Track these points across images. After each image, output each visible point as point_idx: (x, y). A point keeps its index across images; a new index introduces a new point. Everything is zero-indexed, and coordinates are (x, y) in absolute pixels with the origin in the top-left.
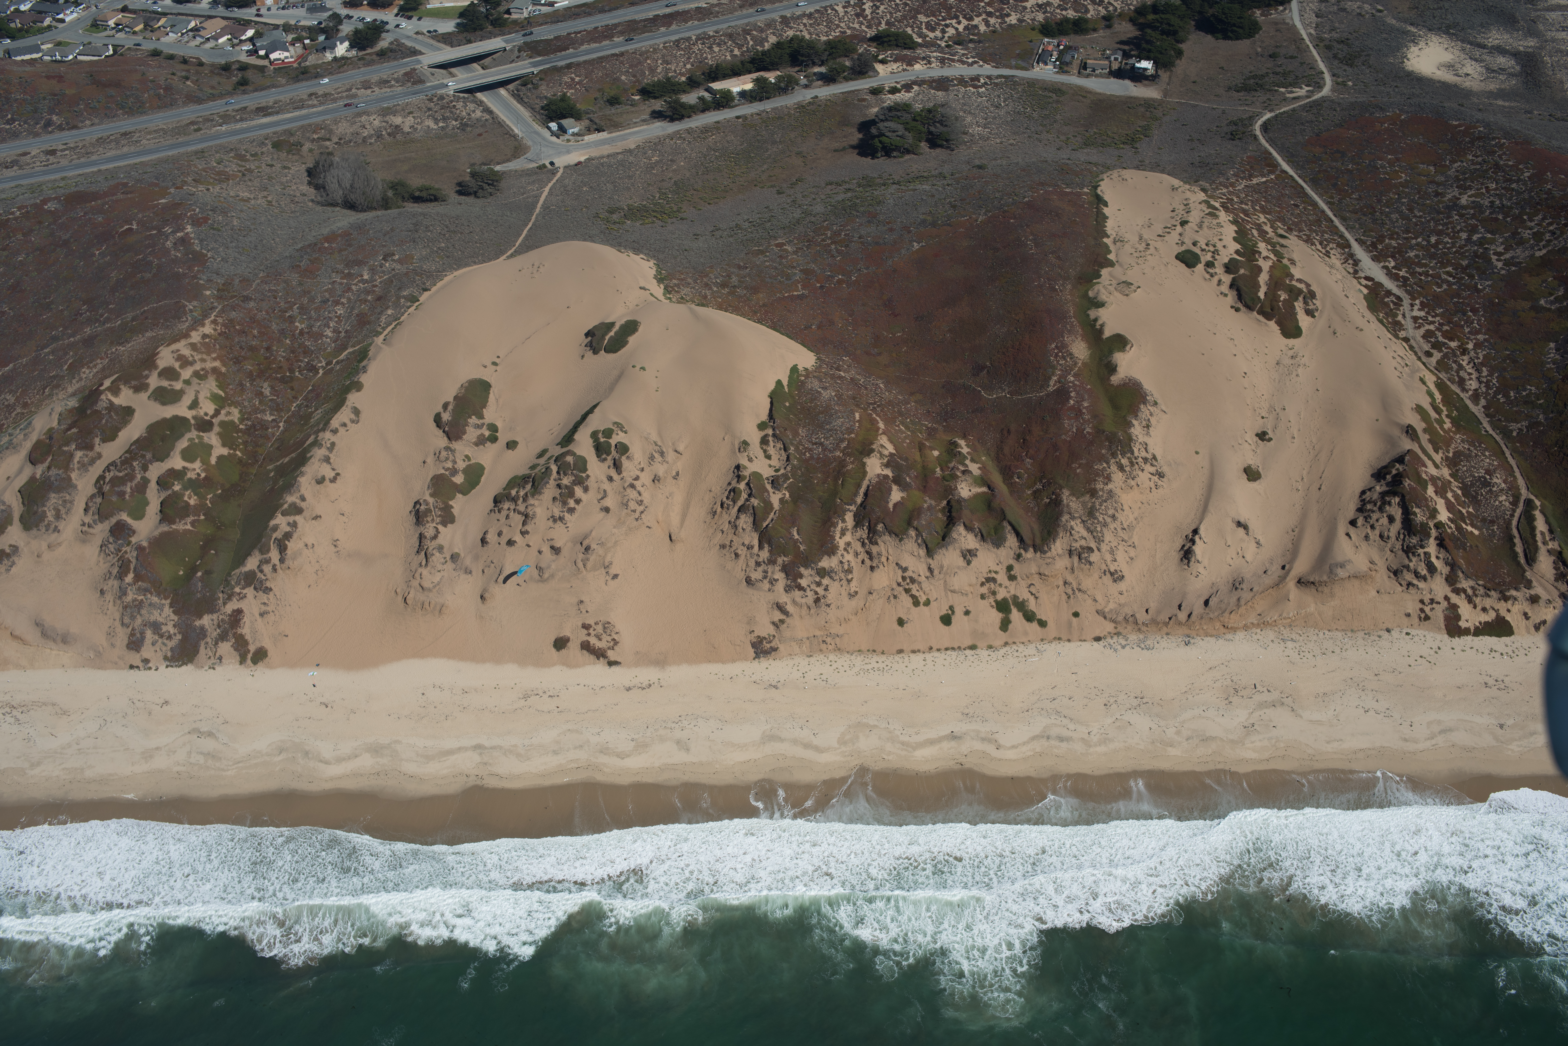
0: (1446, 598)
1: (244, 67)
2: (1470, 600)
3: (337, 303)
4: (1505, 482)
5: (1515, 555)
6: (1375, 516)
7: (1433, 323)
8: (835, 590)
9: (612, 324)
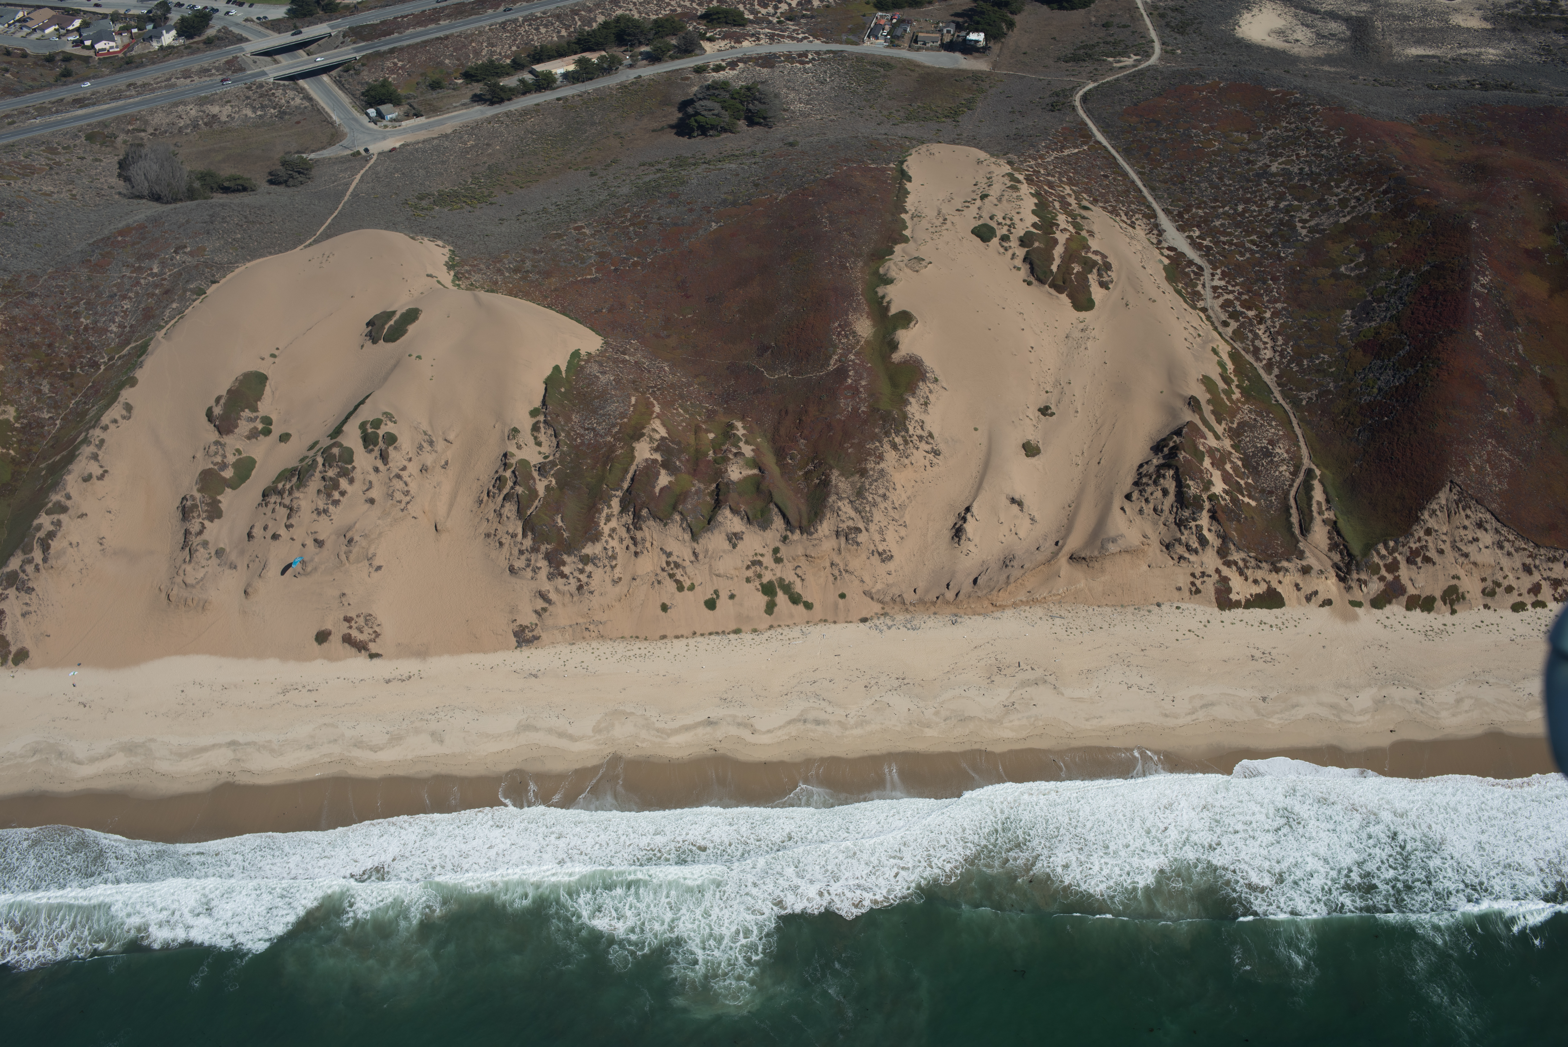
0: (1218, 571)
1: (68, 58)
2: (1241, 573)
3: (124, 297)
4: (1287, 452)
5: (1290, 525)
6: (1149, 490)
7: (1232, 292)
8: (599, 577)
9: (393, 313)
